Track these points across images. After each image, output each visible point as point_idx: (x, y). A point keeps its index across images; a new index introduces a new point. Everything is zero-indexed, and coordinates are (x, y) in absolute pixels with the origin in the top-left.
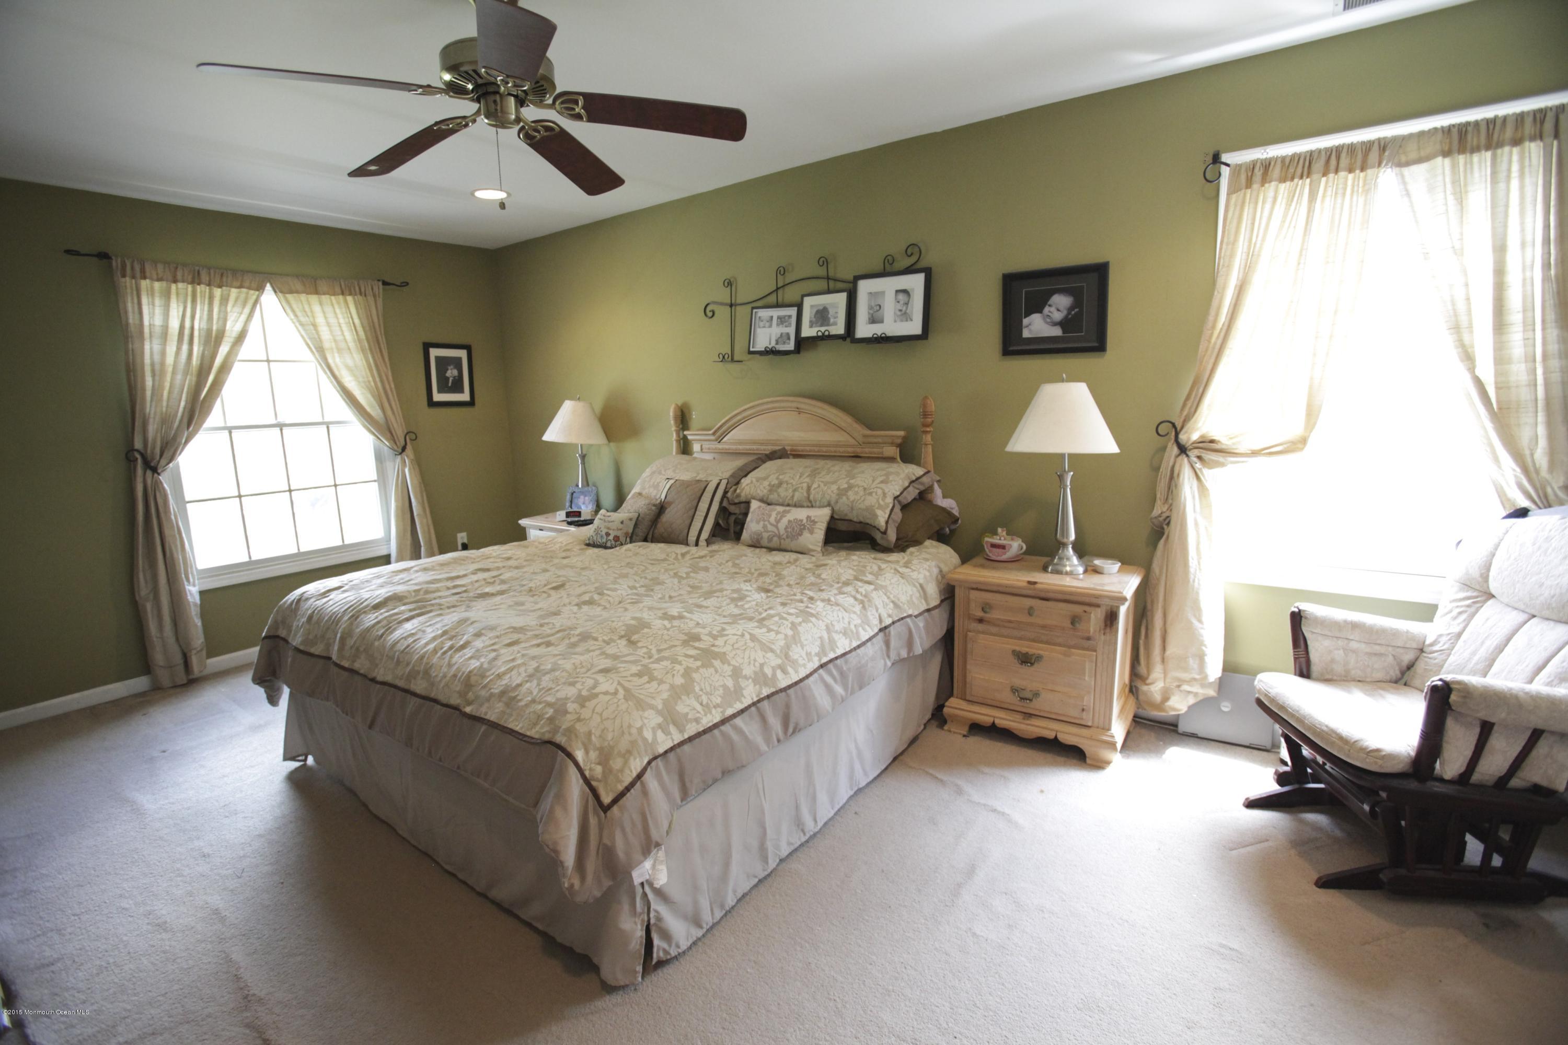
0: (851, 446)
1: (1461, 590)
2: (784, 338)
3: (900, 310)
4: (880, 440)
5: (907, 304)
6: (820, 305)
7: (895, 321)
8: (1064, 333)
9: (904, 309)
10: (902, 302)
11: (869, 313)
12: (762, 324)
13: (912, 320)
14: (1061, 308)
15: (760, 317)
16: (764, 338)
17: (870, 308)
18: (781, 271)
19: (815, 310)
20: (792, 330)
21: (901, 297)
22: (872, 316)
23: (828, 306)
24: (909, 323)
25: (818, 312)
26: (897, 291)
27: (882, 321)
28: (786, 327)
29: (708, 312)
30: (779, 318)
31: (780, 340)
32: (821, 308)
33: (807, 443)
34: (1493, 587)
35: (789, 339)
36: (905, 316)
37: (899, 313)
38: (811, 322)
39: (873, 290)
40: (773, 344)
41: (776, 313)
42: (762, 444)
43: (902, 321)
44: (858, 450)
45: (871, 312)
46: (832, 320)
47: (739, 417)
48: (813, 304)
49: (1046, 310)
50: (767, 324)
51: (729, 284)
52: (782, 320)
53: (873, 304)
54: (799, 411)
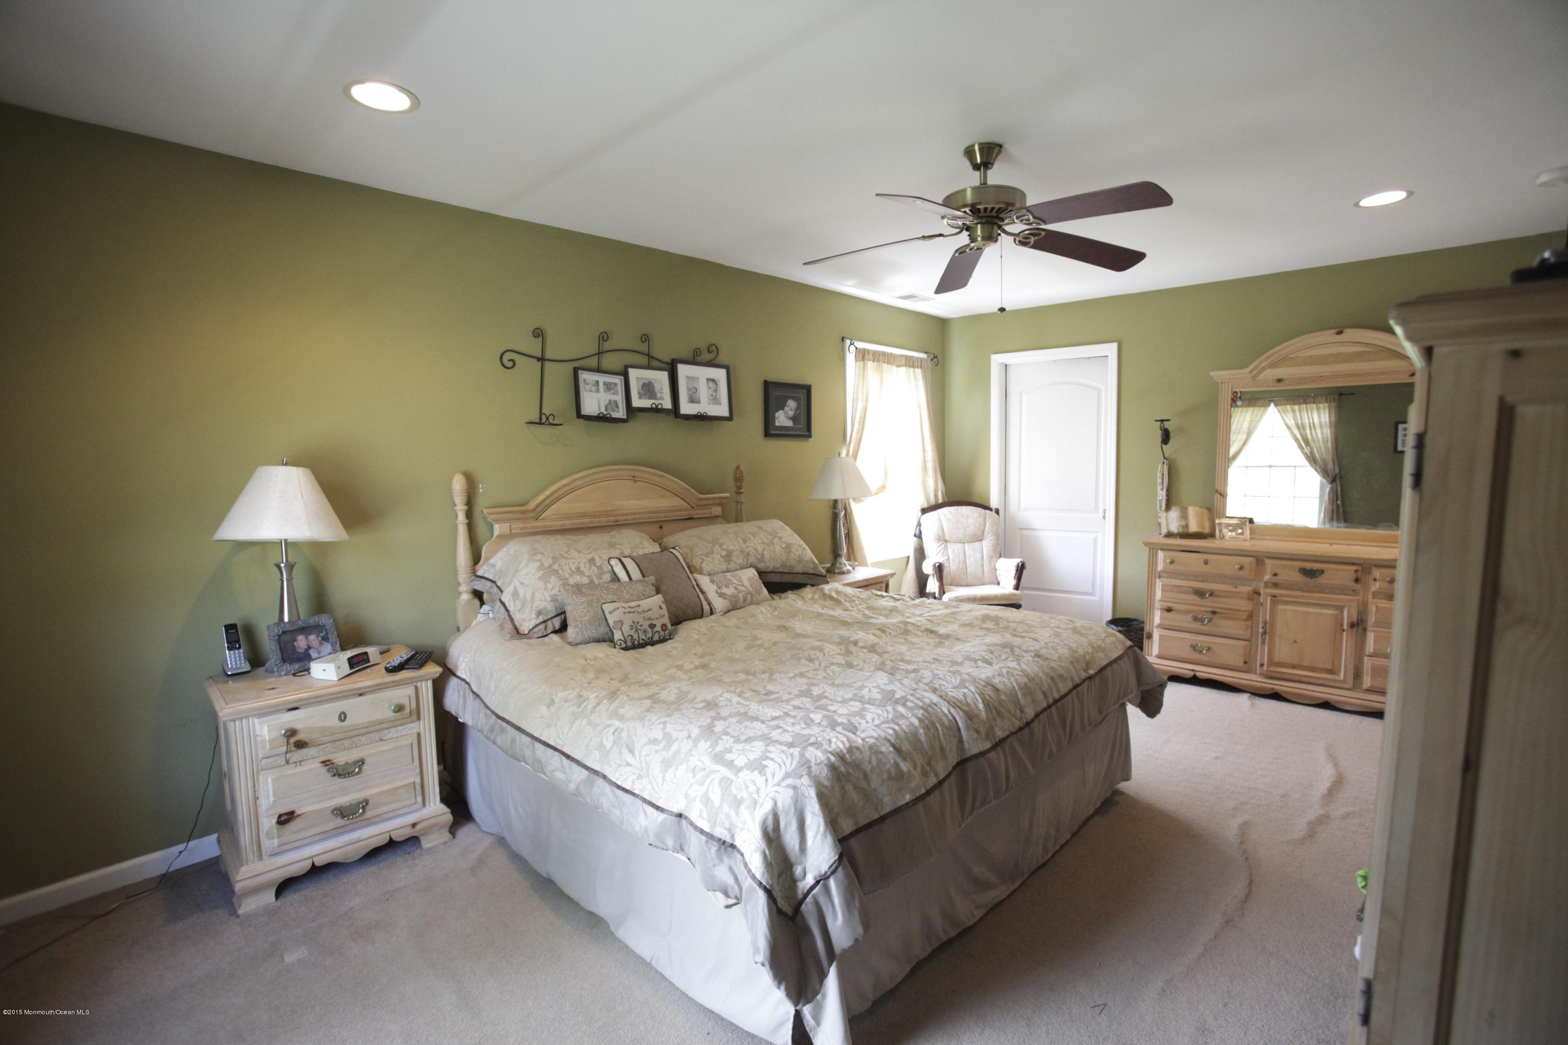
0: (686, 510)
1: (938, 542)
2: (613, 405)
3: (712, 395)
4: (711, 502)
5: (716, 391)
6: (646, 379)
7: (709, 404)
8: (794, 424)
9: (714, 395)
10: (712, 389)
11: (688, 394)
12: (588, 387)
13: (720, 404)
14: (792, 409)
15: (584, 380)
16: (592, 403)
17: (689, 389)
18: (604, 337)
19: (641, 383)
20: (620, 398)
21: (711, 384)
22: (691, 397)
23: (653, 381)
24: (719, 406)
25: (644, 385)
26: (708, 380)
27: (698, 402)
28: (613, 394)
29: (507, 360)
30: (605, 384)
31: (609, 407)
32: (647, 382)
33: (644, 510)
34: (947, 538)
35: (617, 407)
36: (715, 400)
37: (711, 397)
38: (639, 393)
39: (690, 374)
40: (603, 410)
41: (602, 379)
42: (594, 517)
43: (714, 404)
44: (693, 513)
45: (690, 393)
46: (659, 395)
47: (567, 488)
48: (639, 376)
49: (786, 408)
50: (594, 389)
51: (539, 333)
52: (609, 387)
53: (690, 386)
54: (634, 479)
